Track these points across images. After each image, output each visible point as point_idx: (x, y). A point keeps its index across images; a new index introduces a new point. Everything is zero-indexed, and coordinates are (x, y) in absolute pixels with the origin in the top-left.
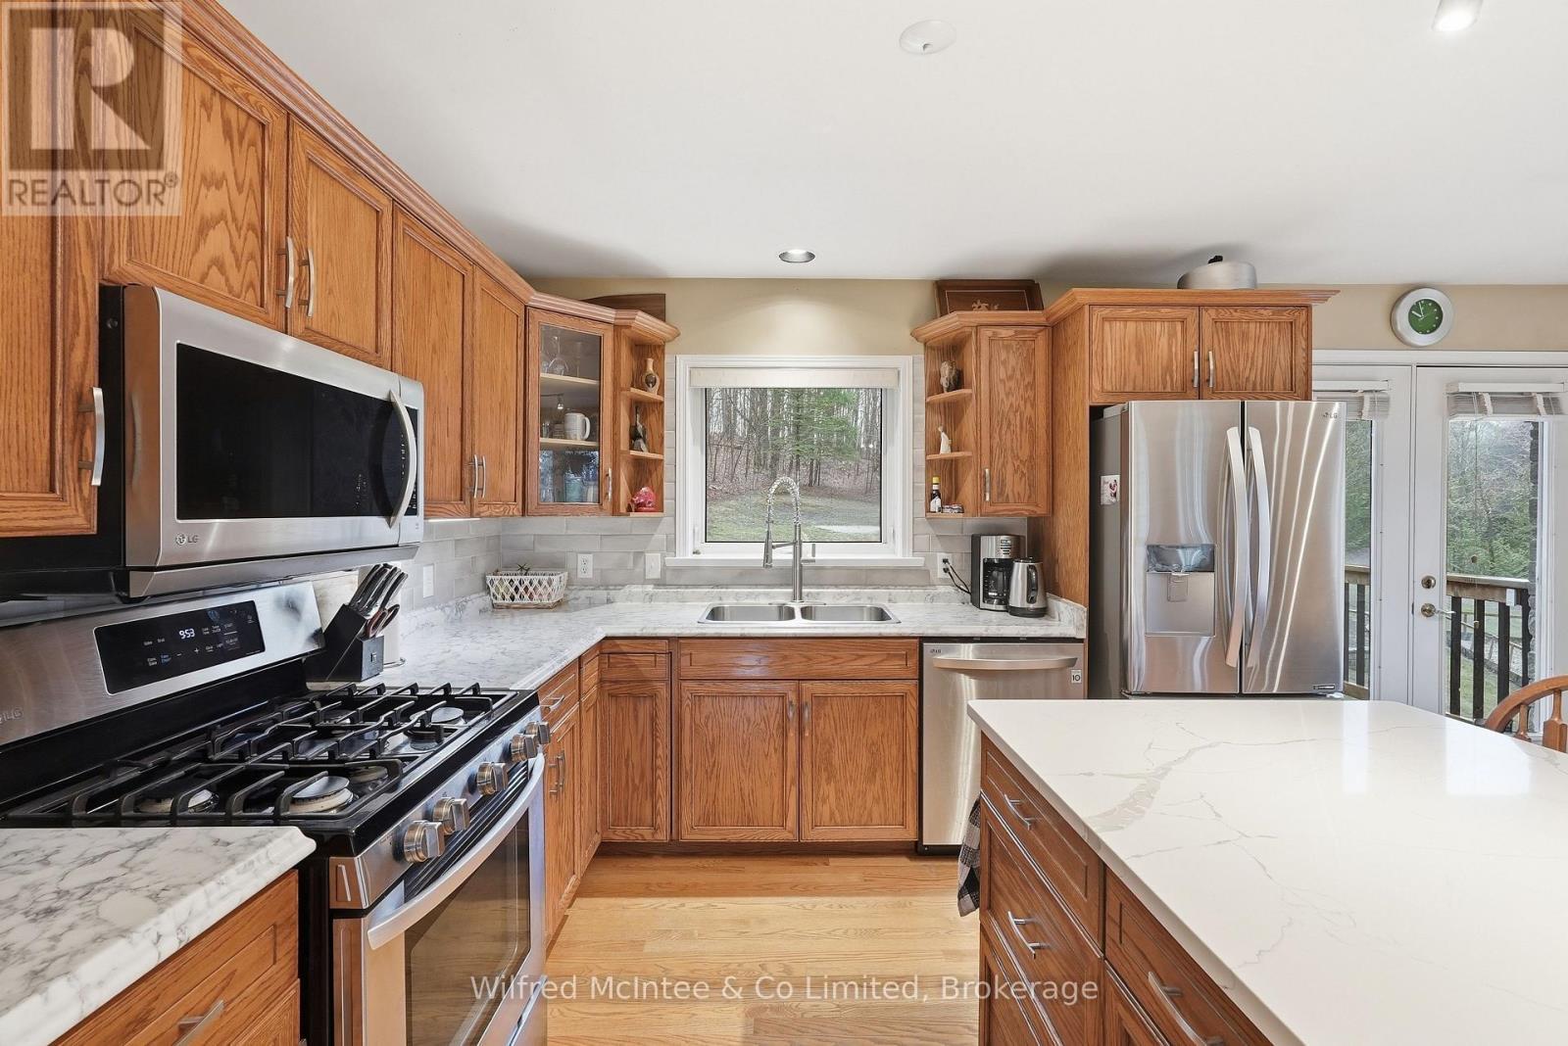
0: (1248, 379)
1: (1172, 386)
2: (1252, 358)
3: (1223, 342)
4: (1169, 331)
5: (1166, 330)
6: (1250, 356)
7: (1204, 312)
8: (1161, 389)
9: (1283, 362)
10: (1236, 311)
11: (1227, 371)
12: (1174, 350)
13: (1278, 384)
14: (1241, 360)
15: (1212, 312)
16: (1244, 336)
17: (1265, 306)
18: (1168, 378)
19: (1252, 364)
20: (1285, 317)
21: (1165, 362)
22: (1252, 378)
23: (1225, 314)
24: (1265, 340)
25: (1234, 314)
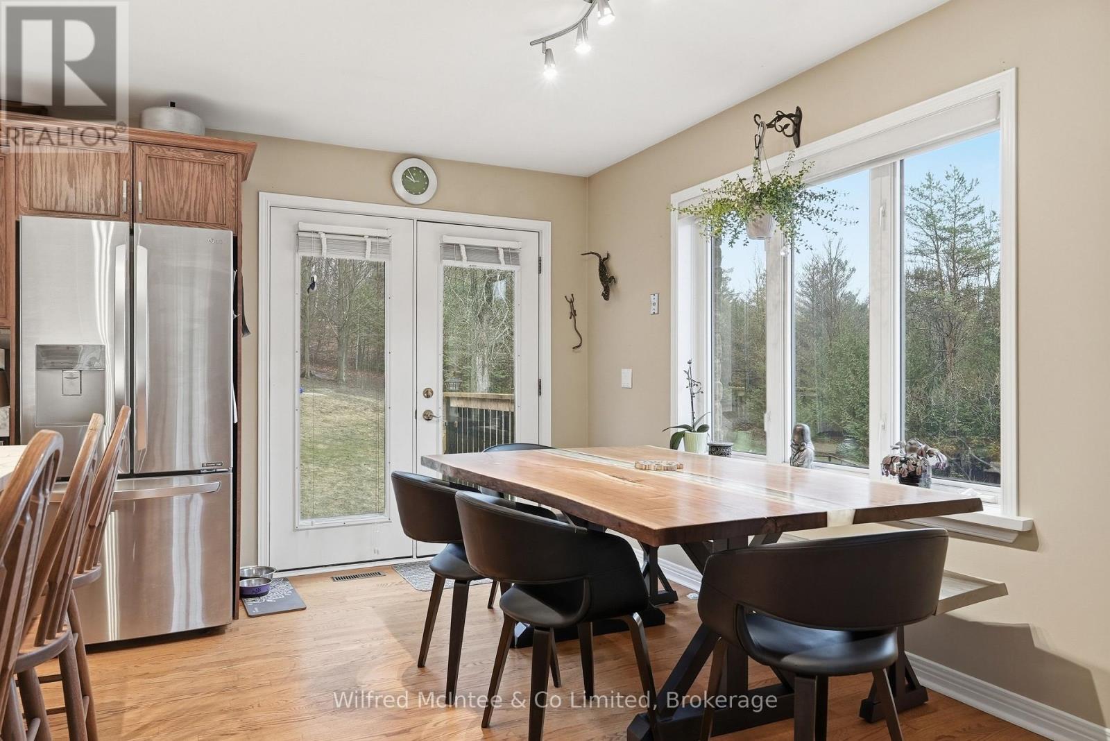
0: (182, 209)
1: (106, 209)
2: (187, 192)
3: (158, 175)
4: (103, 161)
5: (100, 159)
6: (184, 189)
7: (137, 147)
8: (94, 211)
9: (215, 197)
10: (169, 150)
11: (162, 202)
12: (108, 178)
13: (211, 217)
14: (176, 193)
15: (146, 149)
16: (179, 174)
17: (196, 149)
18: (102, 202)
19: (186, 197)
20: (216, 159)
21: (99, 188)
22: (186, 208)
23: (157, 151)
24: (198, 177)
25: (167, 152)
